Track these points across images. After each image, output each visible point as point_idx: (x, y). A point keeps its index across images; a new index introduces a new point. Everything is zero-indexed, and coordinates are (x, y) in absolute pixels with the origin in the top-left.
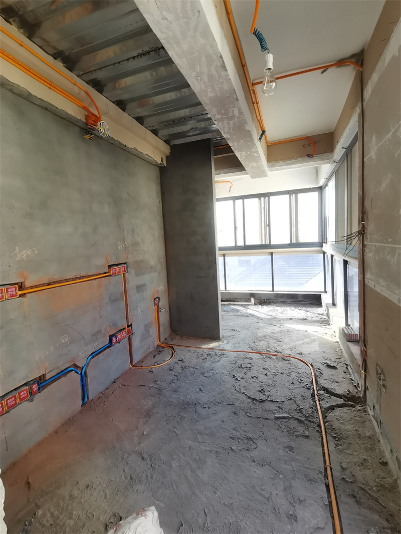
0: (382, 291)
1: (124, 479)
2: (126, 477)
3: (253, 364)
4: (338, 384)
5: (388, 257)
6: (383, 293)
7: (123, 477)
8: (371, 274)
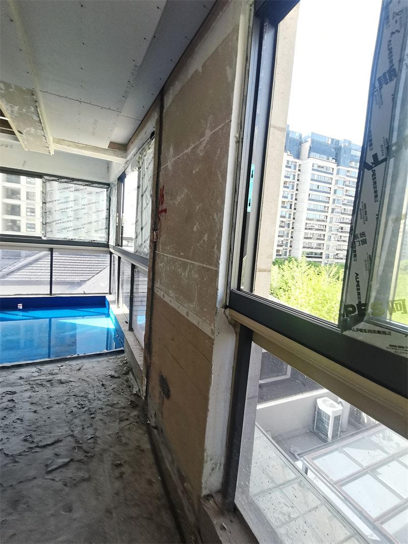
0: (171, 302)
5: (179, 270)
6: (171, 304)
8: (161, 283)
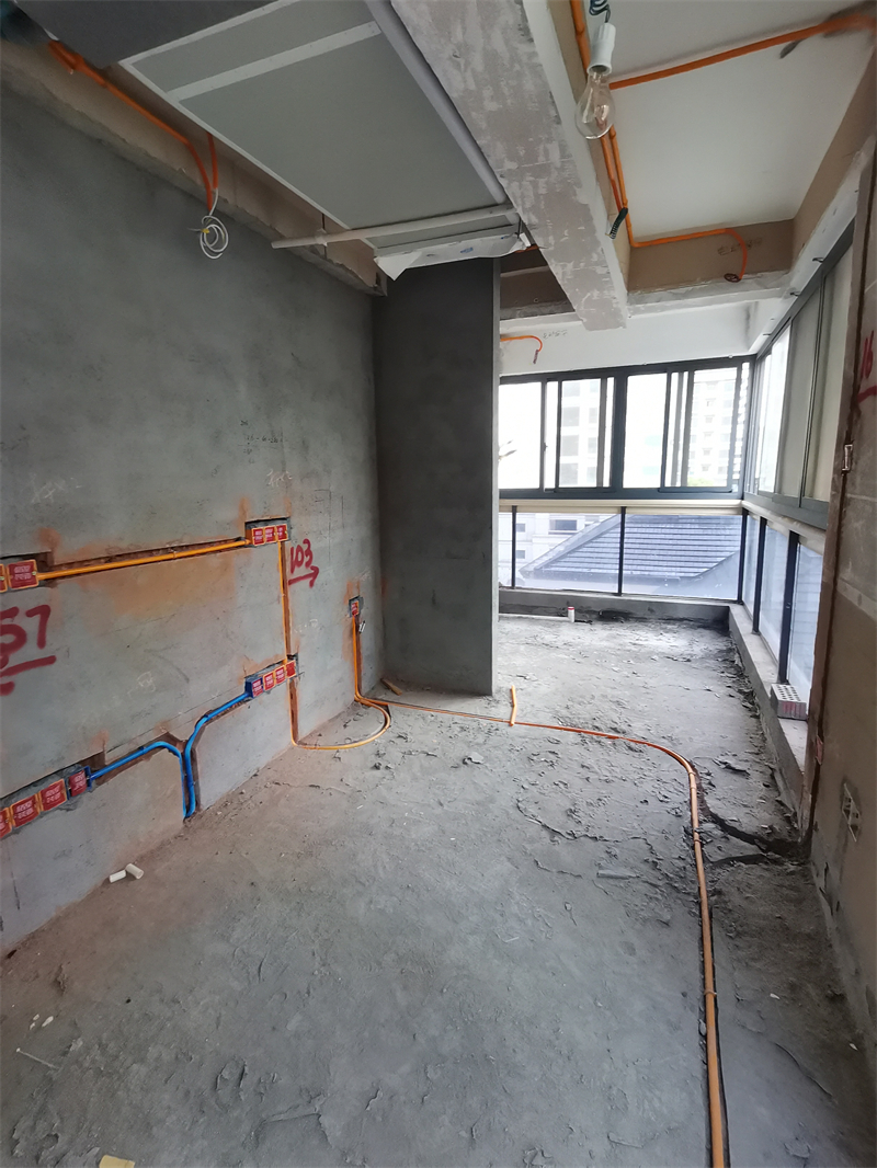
3: (560, 755)
4: (747, 810)
8: (853, 569)
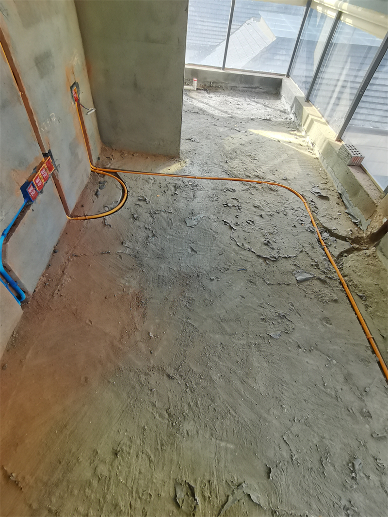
1: (160, 419)
2: (161, 415)
3: (240, 200)
4: (336, 221)
7: (157, 416)
